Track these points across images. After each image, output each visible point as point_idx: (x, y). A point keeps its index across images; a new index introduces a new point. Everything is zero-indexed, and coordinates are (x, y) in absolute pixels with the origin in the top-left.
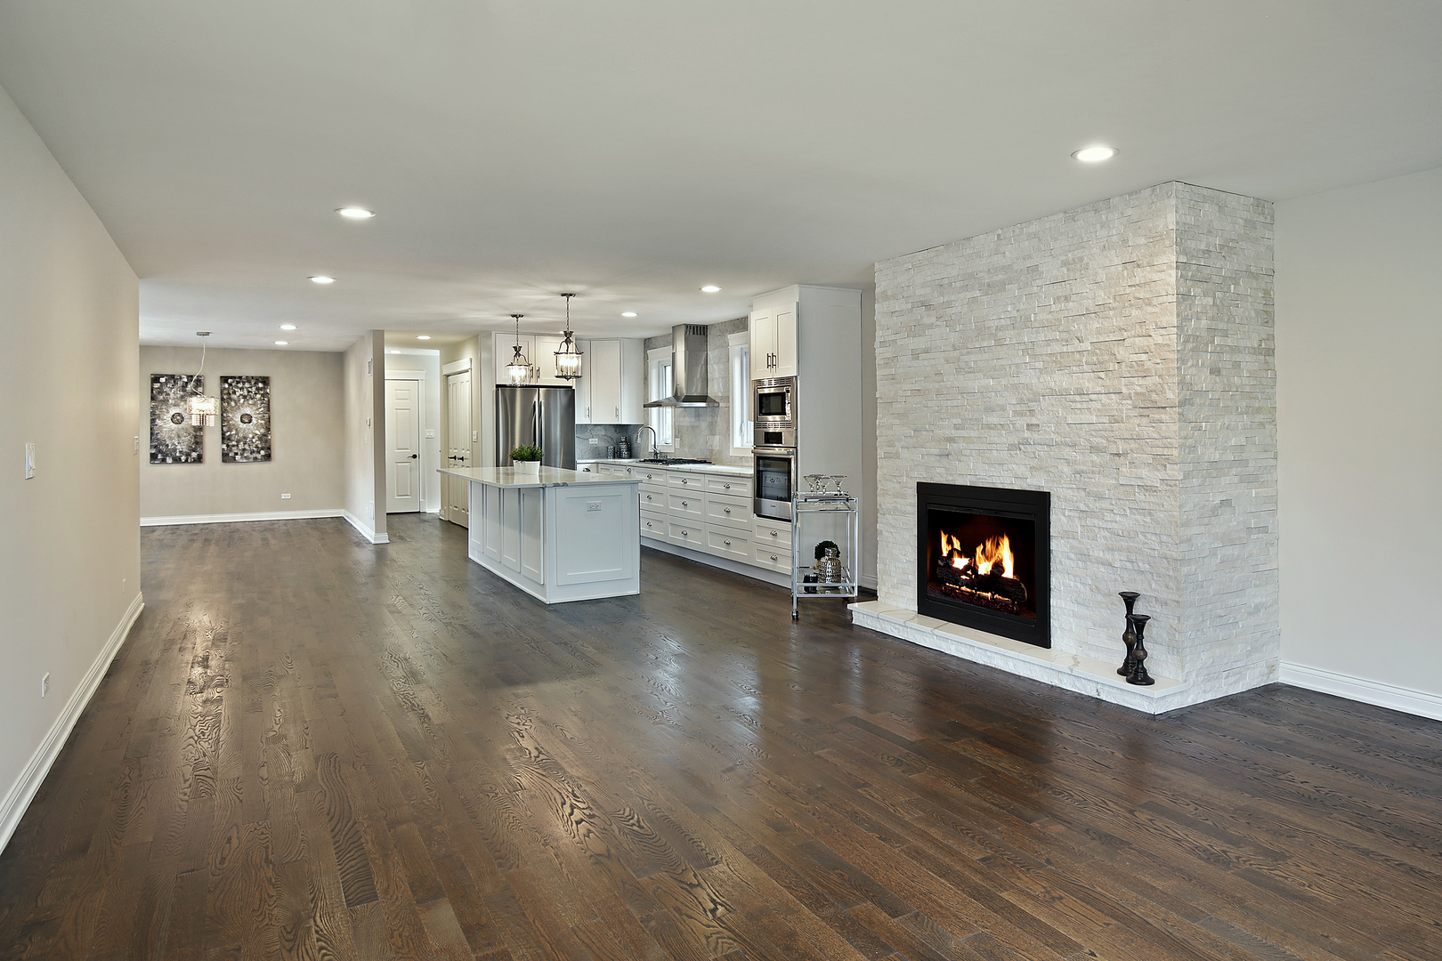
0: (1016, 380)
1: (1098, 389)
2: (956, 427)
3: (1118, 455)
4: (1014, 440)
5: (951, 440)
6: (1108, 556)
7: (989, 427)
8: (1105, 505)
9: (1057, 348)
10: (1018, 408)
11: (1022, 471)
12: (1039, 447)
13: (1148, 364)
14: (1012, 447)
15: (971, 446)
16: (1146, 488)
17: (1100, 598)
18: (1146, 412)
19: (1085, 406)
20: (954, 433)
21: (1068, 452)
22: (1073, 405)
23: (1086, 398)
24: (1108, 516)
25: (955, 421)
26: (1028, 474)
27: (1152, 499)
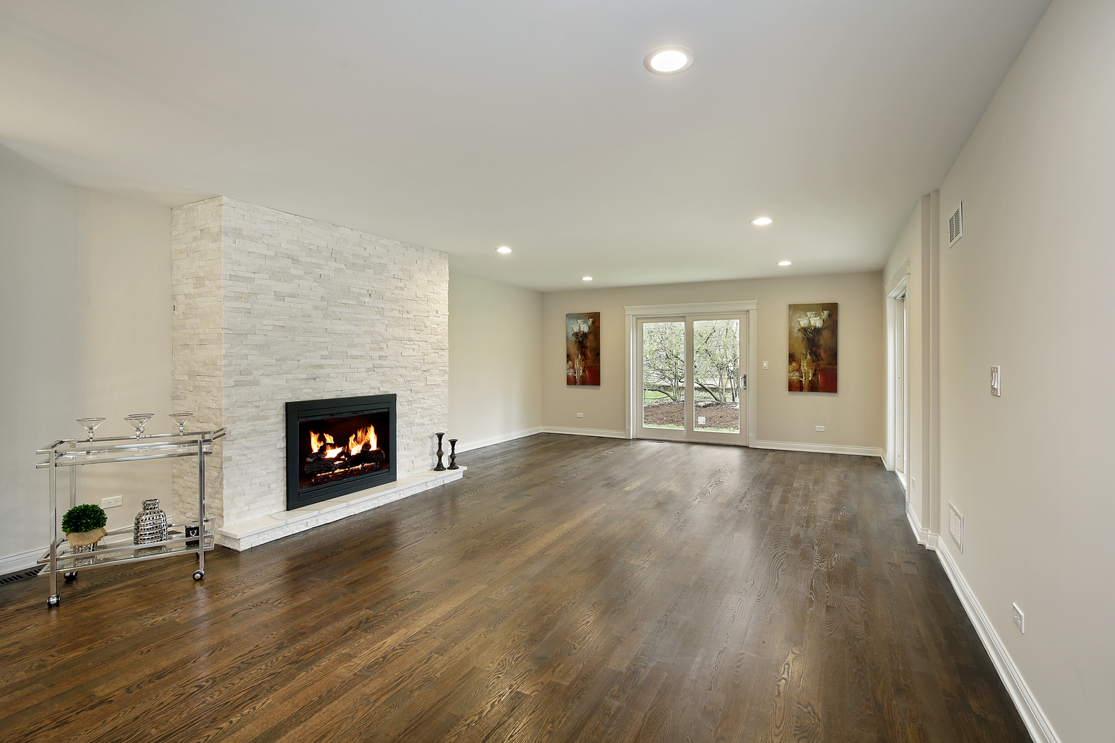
0: (372, 329)
1: (418, 339)
2: (323, 357)
3: (425, 371)
4: (370, 365)
5: (321, 367)
6: (422, 421)
7: (353, 357)
8: (421, 396)
9: (397, 314)
10: (372, 346)
11: (376, 384)
12: (386, 369)
13: (439, 330)
14: (368, 370)
15: (338, 371)
16: (437, 385)
17: (417, 442)
18: (437, 351)
19: (411, 347)
20: (323, 362)
21: (402, 371)
22: (405, 346)
23: (412, 343)
24: (422, 401)
25: (323, 353)
26: (379, 385)
27: (438, 390)
